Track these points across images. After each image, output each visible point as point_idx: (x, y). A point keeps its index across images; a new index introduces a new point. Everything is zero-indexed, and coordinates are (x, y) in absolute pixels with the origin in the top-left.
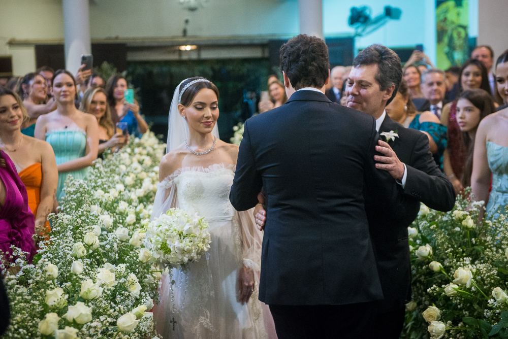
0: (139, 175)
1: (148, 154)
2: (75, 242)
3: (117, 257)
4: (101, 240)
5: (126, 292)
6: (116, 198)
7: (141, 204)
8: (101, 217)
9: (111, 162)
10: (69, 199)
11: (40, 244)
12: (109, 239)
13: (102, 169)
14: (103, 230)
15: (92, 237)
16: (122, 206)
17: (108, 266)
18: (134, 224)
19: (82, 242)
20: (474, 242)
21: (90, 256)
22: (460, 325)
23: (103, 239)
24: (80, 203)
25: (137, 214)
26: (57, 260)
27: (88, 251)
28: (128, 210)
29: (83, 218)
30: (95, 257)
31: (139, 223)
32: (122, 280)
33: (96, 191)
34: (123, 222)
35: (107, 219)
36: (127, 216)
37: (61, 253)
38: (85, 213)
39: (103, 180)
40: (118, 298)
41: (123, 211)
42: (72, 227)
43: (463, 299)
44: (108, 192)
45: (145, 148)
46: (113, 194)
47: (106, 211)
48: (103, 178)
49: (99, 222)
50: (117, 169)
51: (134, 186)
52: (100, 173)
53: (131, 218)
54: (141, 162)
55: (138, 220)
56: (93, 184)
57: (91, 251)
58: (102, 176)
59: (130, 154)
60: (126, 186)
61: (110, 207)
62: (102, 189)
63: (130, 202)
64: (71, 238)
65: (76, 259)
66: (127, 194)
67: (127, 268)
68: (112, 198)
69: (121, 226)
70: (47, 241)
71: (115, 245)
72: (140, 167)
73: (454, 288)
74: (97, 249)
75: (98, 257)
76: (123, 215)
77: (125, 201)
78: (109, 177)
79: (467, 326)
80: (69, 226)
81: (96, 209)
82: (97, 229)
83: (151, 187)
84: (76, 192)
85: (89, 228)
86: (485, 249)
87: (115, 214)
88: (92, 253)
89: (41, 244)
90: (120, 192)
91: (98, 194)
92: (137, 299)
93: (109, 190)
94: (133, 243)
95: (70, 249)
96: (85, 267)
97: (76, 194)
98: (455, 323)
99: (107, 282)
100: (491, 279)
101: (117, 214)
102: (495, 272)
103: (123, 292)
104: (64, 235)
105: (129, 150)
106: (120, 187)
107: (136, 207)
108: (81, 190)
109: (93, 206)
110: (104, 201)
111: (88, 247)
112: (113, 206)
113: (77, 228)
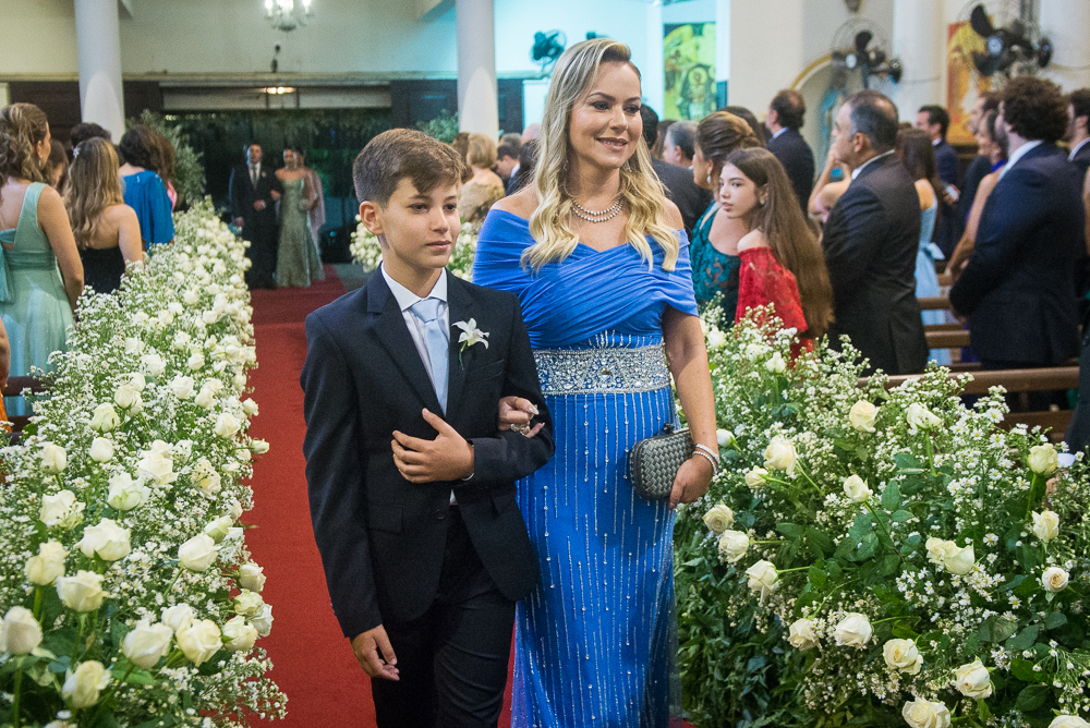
0: (206, 289)
1: (219, 256)
2: (99, 403)
3: (175, 429)
4: (146, 398)
5: (193, 490)
6: (169, 325)
7: (213, 336)
8: (145, 359)
9: (159, 267)
10: (88, 326)
11: (34, 407)
12: (159, 397)
13: (143, 278)
14: (148, 380)
15: (129, 392)
16: (181, 339)
17: (159, 446)
18: (202, 370)
19: (112, 402)
20: (786, 397)
21: (125, 428)
22: (768, 536)
23: (148, 396)
24: (106, 335)
25: (206, 352)
26: (64, 437)
27: (122, 419)
28: (190, 345)
29: (112, 360)
30: (135, 428)
31: (209, 368)
32: (186, 470)
33: (135, 313)
34: (183, 366)
35: (156, 362)
36: (190, 356)
37: (72, 424)
38: (116, 351)
39: (146, 295)
40: (179, 505)
41: (182, 348)
42: (92, 377)
43: (773, 492)
44: (157, 316)
45: (214, 246)
46: (164, 318)
47: (152, 348)
48: (145, 292)
49: (141, 367)
50: (170, 278)
51: (200, 306)
52: (142, 283)
53: (196, 360)
54: (209, 269)
55: (209, 363)
56: (129, 302)
57: (127, 419)
58: (145, 288)
59: (190, 256)
60: (185, 307)
61: (160, 342)
62: (146, 311)
63: (193, 333)
64: (90, 396)
65: (101, 433)
66: (187, 320)
67: (194, 448)
68: (162, 325)
69: (180, 373)
70: (47, 402)
71: (171, 407)
72: (207, 277)
73: (761, 475)
74: (140, 414)
75: (140, 429)
76: (183, 355)
77: (184, 330)
78: (156, 291)
79: (782, 537)
80: (87, 374)
81: (134, 345)
82: (138, 379)
83: (229, 308)
84: (99, 316)
85: (123, 378)
86: (804, 407)
87: (168, 353)
88: (131, 422)
89: (37, 406)
90: (176, 316)
91: (139, 318)
92: (214, 504)
93: (156, 313)
94: (202, 404)
95: (88, 415)
96: (118, 447)
97: (100, 318)
98: (760, 531)
99: (159, 476)
100: (823, 459)
101: (171, 353)
102: (828, 446)
103: (187, 490)
104: (78, 391)
105: (188, 249)
106: (176, 307)
107: (204, 341)
108: (107, 311)
109: (129, 339)
110: (148, 330)
111: (122, 411)
112: (164, 339)
113: (102, 378)
